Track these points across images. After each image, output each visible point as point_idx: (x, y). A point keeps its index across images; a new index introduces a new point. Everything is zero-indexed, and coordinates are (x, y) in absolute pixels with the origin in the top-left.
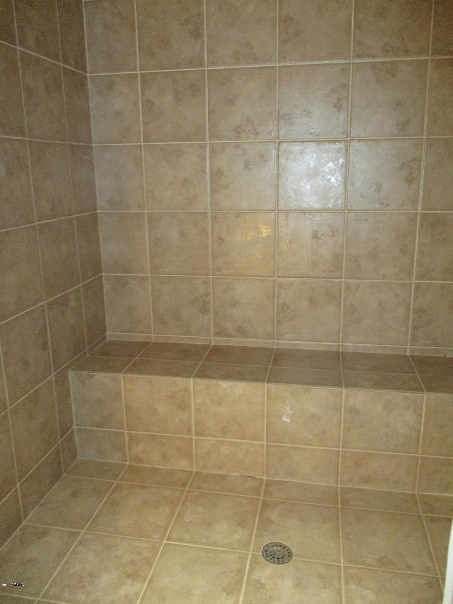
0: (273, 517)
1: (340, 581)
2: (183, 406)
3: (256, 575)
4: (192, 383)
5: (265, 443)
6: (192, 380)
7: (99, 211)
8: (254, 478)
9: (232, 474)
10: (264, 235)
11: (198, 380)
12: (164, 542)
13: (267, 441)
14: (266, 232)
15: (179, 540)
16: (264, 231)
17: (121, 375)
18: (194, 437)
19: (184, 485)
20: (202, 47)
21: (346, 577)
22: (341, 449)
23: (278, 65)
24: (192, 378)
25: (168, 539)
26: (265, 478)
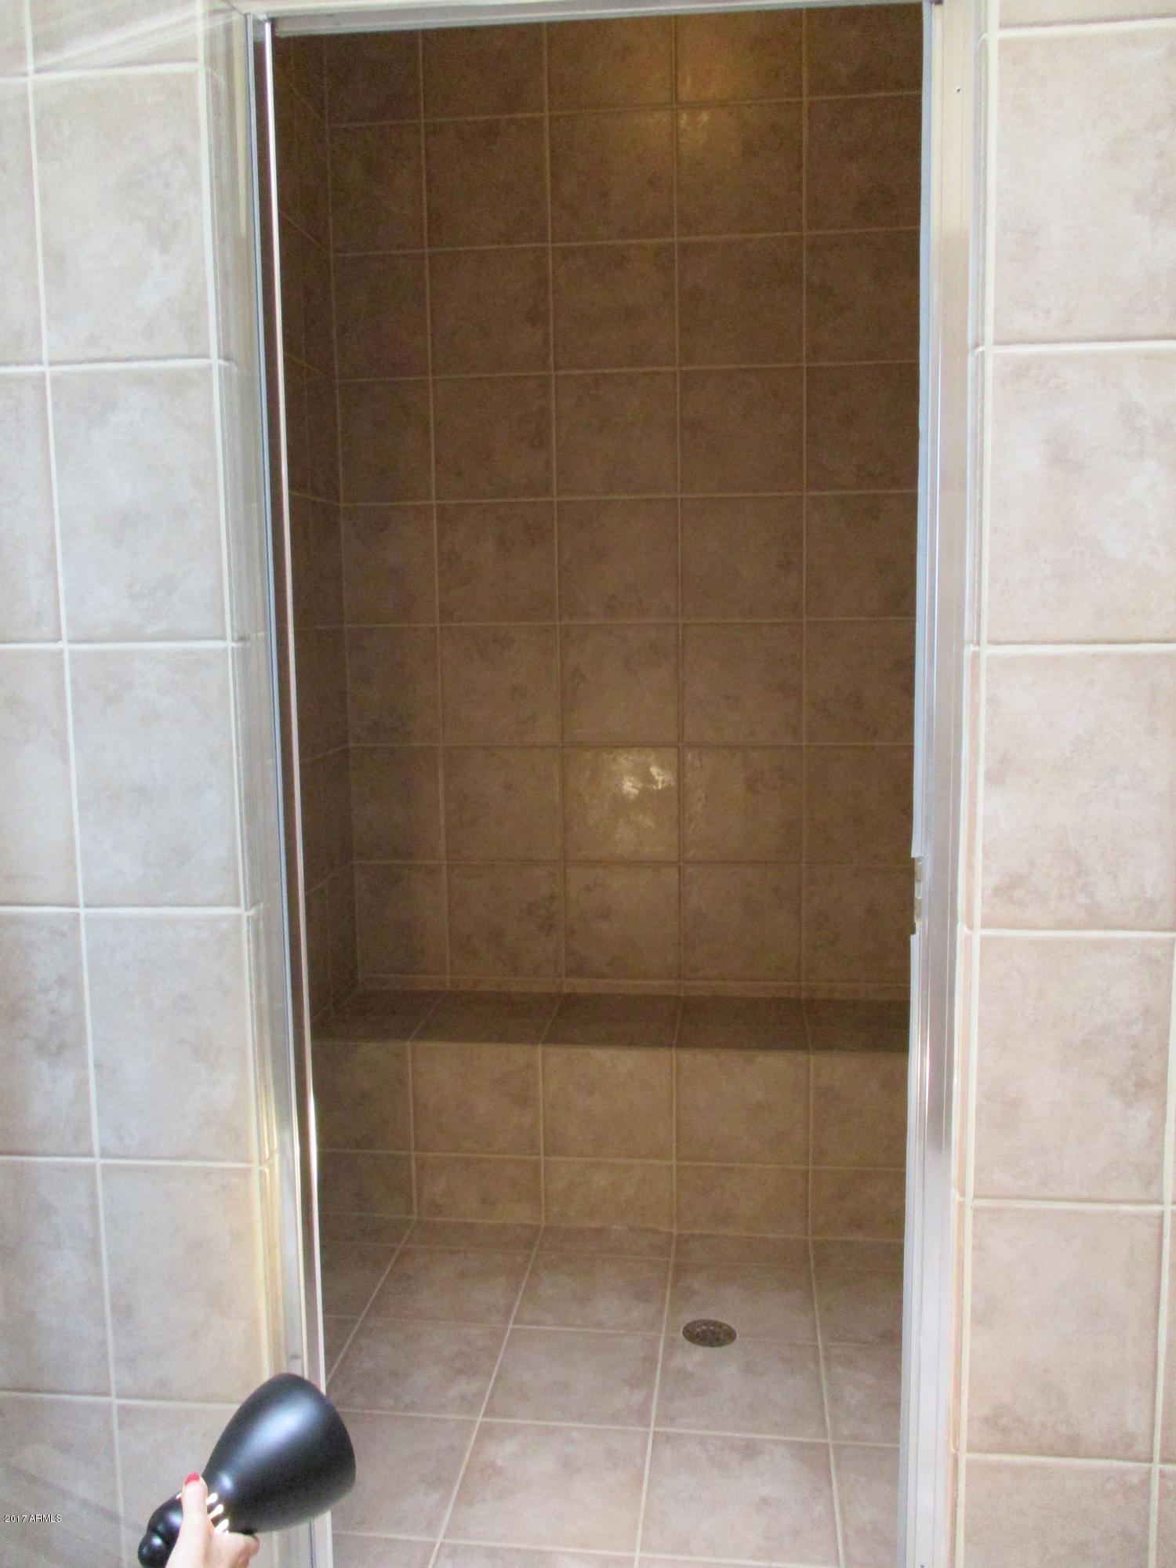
0: (696, 1286)
1: (817, 1363)
2: (524, 1100)
3: (677, 1361)
4: (540, 1054)
5: (674, 1161)
6: (539, 1049)
7: (352, 744)
8: (655, 1231)
9: (615, 1227)
10: (660, 787)
11: (551, 1049)
12: (510, 1326)
13: (679, 1159)
14: (663, 782)
15: (536, 1322)
16: (661, 778)
17: (408, 1044)
18: (542, 1158)
19: (529, 1245)
20: (548, 462)
21: (827, 1358)
22: (811, 1167)
23: (679, 496)
24: (540, 1046)
25: (515, 1322)
26: (675, 1231)
